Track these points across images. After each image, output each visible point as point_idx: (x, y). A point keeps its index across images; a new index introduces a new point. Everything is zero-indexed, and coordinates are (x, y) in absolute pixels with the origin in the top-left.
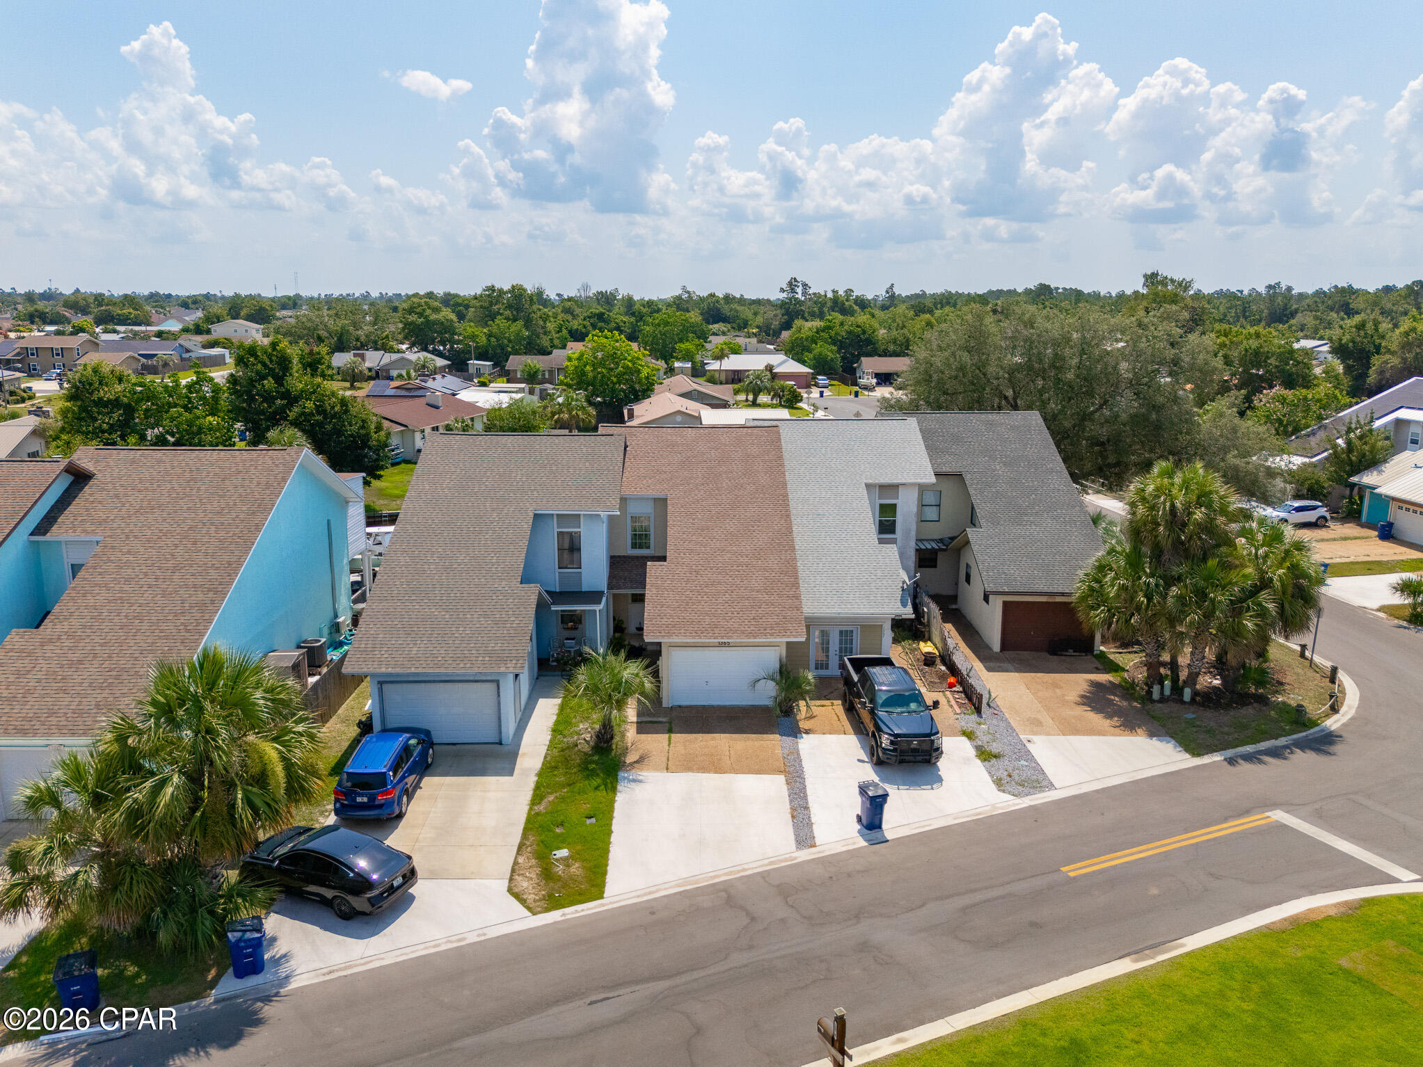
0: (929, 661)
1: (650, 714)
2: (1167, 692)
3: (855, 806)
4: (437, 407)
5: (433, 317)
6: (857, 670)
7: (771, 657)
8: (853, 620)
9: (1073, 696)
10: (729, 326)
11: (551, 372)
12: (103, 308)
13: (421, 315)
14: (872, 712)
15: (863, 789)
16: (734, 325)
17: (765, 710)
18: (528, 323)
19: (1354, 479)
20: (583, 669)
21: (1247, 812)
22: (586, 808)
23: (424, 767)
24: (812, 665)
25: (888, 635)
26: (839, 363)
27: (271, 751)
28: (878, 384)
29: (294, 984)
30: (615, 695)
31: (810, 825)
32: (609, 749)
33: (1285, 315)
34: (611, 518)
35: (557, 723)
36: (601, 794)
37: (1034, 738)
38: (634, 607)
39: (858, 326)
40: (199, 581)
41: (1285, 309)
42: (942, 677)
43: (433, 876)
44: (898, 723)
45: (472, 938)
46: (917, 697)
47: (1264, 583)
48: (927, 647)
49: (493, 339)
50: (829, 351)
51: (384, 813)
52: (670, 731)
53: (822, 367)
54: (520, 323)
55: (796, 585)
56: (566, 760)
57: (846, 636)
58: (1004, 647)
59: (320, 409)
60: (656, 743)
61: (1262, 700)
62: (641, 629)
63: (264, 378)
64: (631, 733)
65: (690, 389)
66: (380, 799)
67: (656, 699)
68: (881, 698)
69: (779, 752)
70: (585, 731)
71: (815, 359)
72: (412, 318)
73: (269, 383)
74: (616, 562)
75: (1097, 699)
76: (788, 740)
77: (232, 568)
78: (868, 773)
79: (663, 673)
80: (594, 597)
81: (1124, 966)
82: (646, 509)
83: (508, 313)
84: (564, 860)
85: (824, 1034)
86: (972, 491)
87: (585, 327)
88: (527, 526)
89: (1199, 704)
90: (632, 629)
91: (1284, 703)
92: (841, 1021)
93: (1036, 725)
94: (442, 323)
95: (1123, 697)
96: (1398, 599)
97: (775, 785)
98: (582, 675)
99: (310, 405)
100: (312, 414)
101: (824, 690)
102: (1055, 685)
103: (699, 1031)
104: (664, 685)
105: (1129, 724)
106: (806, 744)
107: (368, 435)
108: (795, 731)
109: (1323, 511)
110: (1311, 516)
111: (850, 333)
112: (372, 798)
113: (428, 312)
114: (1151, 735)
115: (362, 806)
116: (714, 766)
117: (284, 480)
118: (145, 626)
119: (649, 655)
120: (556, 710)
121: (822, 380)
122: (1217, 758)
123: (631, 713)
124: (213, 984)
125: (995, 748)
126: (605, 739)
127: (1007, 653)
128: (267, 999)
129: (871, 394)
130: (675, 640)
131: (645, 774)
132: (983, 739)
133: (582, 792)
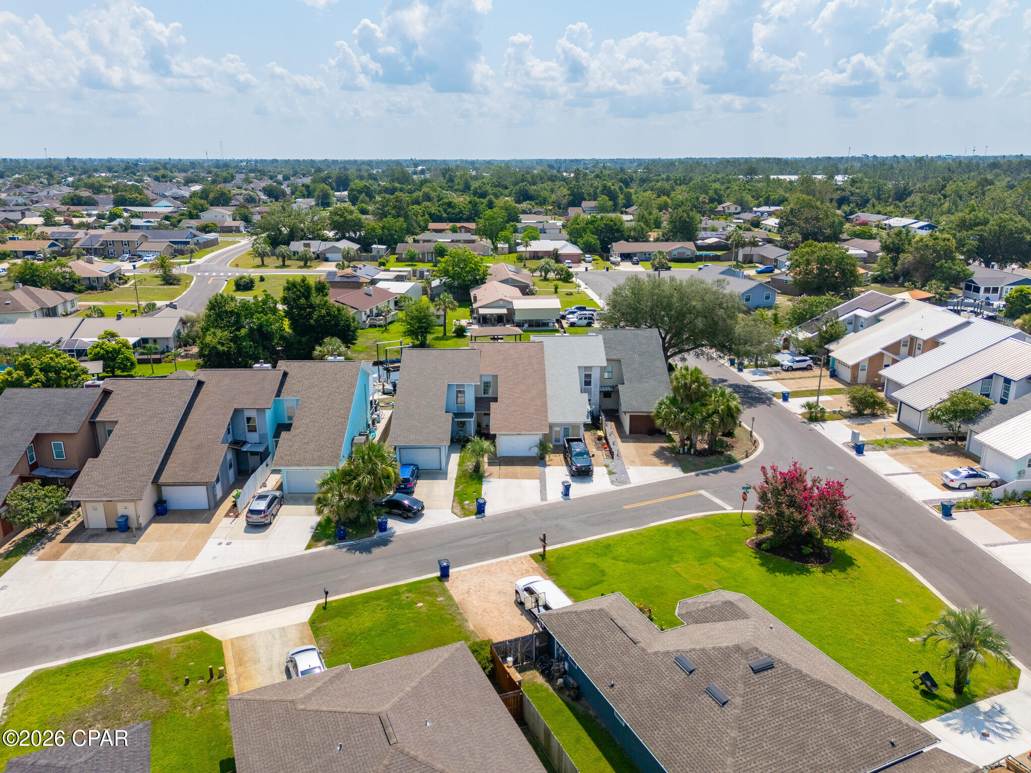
0: (600, 438)
1: (492, 459)
2: (686, 450)
3: (561, 489)
4: (371, 296)
5: (349, 217)
6: (568, 443)
7: (536, 439)
8: (569, 424)
9: (651, 452)
10: (533, 203)
11: (423, 254)
12: (119, 193)
13: (341, 216)
14: (571, 458)
15: (563, 483)
16: (537, 201)
17: (534, 457)
18: (406, 217)
19: (826, 346)
20: (469, 444)
21: (692, 491)
22: (473, 490)
23: (418, 478)
24: (553, 441)
25: (582, 429)
26: (599, 246)
27: (390, 469)
28: (622, 260)
29: (397, 534)
30: (480, 453)
31: (546, 494)
32: (479, 471)
33: (905, 194)
34: (476, 386)
35: (459, 462)
36: (477, 486)
37: (631, 467)
38: (485, 418)
39: (612, 221)
40: (338, 414)
41: (905, 189)
42: (603, 445)
43: (428, 508)
44: (580, 463)
45: (444, 524)
46: (587, 453)
47: (716, 412)
48: (600, 433)
49: (386, 231)
50: (593, 239)
51: (409, 491)
52: (500, 465)
53: (588, 249)
54: (402, 219)
55: (546, 411)
56: (464, 475)
57: (566, 430)
58: (630, 432)
59: (329, 314)
60: (495, 469)
61: (721, 453)
62: (488, 426)
63: (300, 298)
64: (486, 466)
65: (507, 277)
66: (408, 486)
67: (495, 454)
68: (574, 453)
69: (538, 472)
70: (470, 465)
71: (584, 243)
72: (337, 218)
73: (303, 301)
74: (478, 400)
75: (659, 454)
76: (542, 468)
77: (348, 409)
78: (568, 479)
79: (497, 444)
80: (470, 415)
81: (631, 529)
82: (489, 379)
83: (393, 212)
84: (468, 504)
85: (541, 539)
86: (623, 368)
87: (439, 212)
88: (445, 389)
89: (697, 455)
90: (484, 426)
91: (730, 455)
92: (544, 535)
93: (633, 463)
94: (354, 221)
95: (670, 452)
96: (804, 410)
97: (536, 483)
98: (469, 446)
99: (323, 311)
100: (324, 316)
101: (556, 450)
102: (646, 448)
103: (509, 543)
104: (497, 449)
105: (667, 463)
106: (548, 470)
107: (350, 325)
108: (544, 465)
109: (810, 362)
110: (804, 365)
111: (606, 225)
112: (406, 486)
113: (346, 214)
114: (674, 466)
115: (402, 488)
116: (515, 477)
117: (358, 374)
118: (325, 430)
119: (492, 438)
120: (458, 458)
121: (588, 257)
122: (693, 474)
123: (486, 459)
124: (375, 534)
125: (614, 471)
126: (477, 468)
127: (632, 435)
128: (391, 537)
129: (616, 268)
130: (501, 433)
131: (491, 479)
132: (611, 467)
133: (471, 485)
